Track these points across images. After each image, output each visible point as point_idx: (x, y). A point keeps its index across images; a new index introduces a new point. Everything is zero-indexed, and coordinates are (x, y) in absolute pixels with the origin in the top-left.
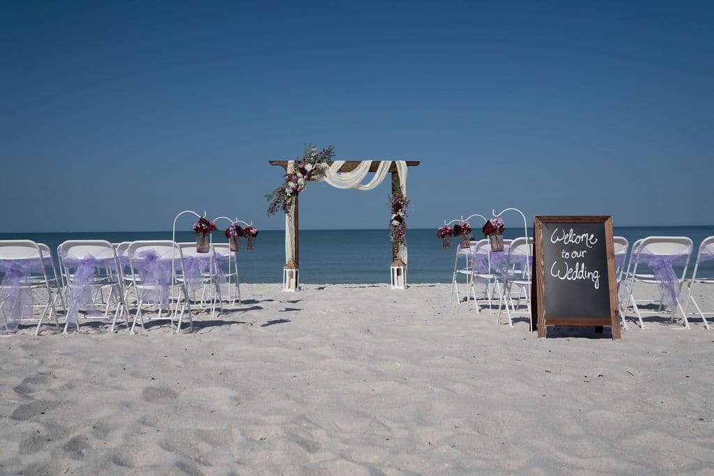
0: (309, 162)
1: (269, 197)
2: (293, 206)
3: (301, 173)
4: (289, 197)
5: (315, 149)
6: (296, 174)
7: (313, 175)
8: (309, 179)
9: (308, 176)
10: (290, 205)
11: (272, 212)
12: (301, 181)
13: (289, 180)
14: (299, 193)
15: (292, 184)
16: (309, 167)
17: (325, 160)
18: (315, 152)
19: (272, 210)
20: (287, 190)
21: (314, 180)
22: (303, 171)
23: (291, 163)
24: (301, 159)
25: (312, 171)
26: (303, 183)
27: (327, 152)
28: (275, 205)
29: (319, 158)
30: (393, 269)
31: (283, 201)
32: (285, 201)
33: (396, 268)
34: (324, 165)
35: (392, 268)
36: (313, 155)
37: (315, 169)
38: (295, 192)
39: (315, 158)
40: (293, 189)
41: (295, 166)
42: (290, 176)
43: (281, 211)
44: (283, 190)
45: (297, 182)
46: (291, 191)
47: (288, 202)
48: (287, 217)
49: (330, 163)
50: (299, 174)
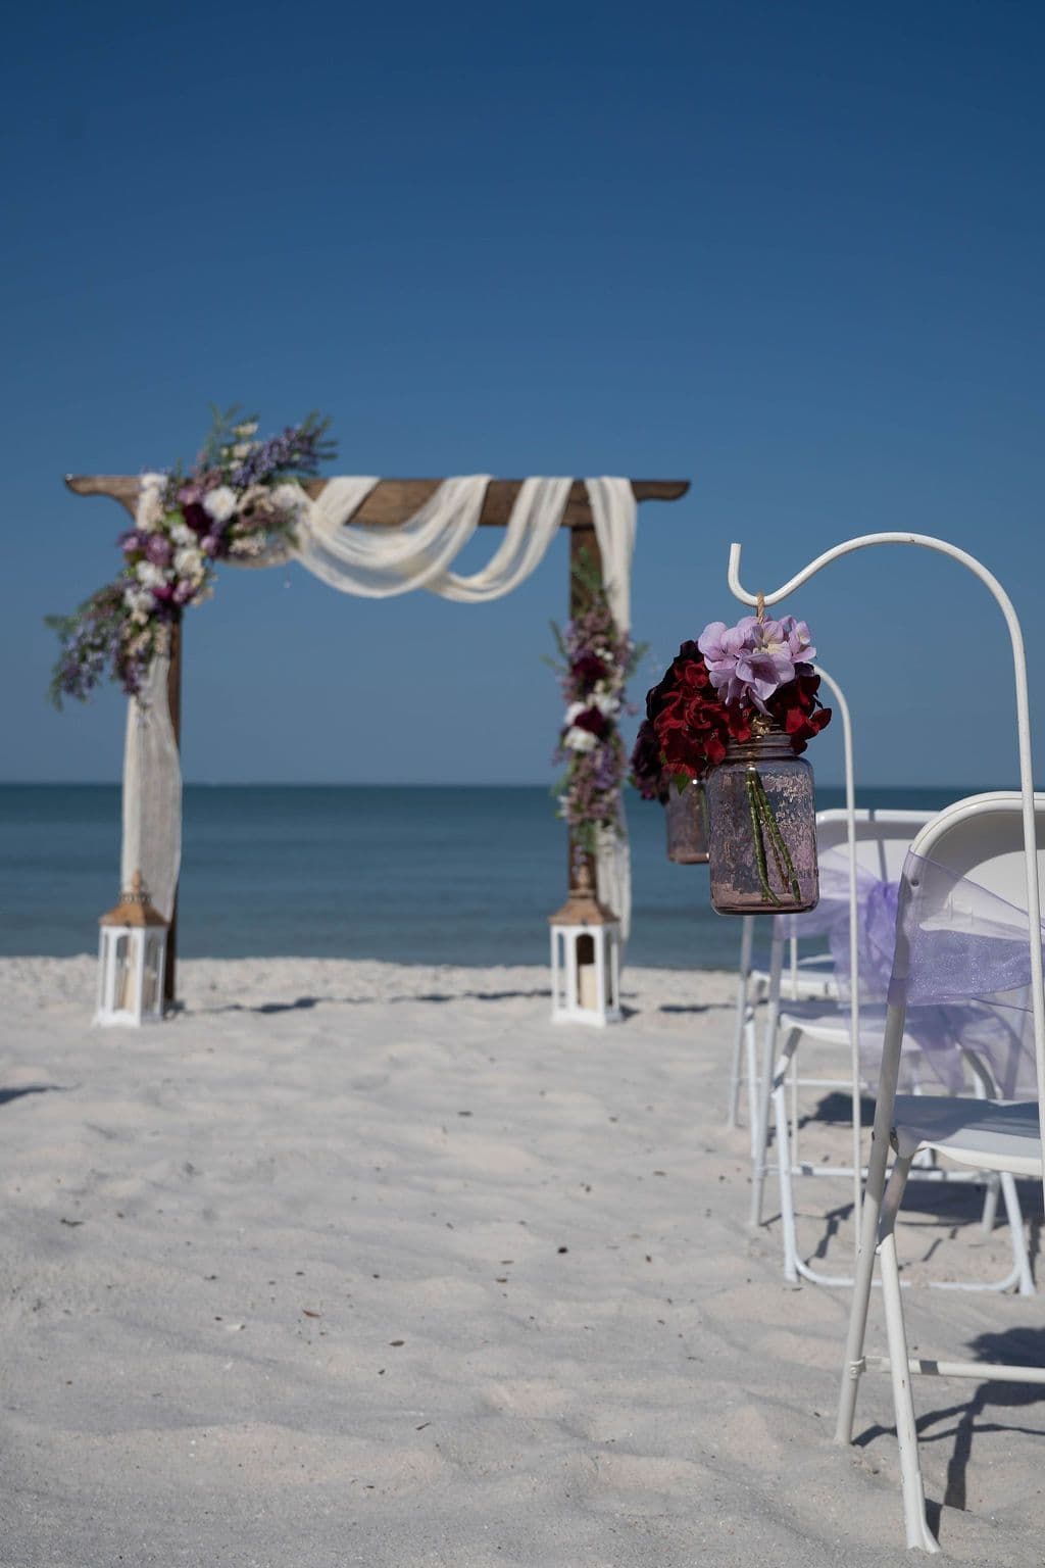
0: (225, 479)
1: (60, 625)
2: (159, 667)
3: (190, 524)
4: (139, 628)
5: (251, 428)
6: (166, 532)
7: (241, 535)
8: (222, 550)
9: (220, 537)
10: (146, 656)
11: (70, 689)
12: (189, 559)
13: (141, 554)
14: (187, 611)
15: (149, 573)
16: (221, 503)
17: (291, 474)
18: (251, 438)
19: (71, 680)
20: (132, 599)
21: (243, 556)
22: (198, 518)
23: (152, 484)
24: (192, 468)
25: (234, 519)
26: (197, 568)
27: (301, 439)
28: (84, 658)
29: (267, 464)
30: (561, 938)
31: (114, 644)
32: (125, 644)
33: (572, 933)
34: (289, 493)
35: (556, 930)
36: (242, 450)
37: (249, 511)
38: (167, 607)
39: (251, 463)
40: (156, 592)
41: (167, 497)
42: (145, 540)
43: (108, 684)
44: (117, 601)
45: (170, 565)
46: (148, 599)
47: (138, 645)
48: (133, 708)
49: (312, 488)
50: (181, 532)
